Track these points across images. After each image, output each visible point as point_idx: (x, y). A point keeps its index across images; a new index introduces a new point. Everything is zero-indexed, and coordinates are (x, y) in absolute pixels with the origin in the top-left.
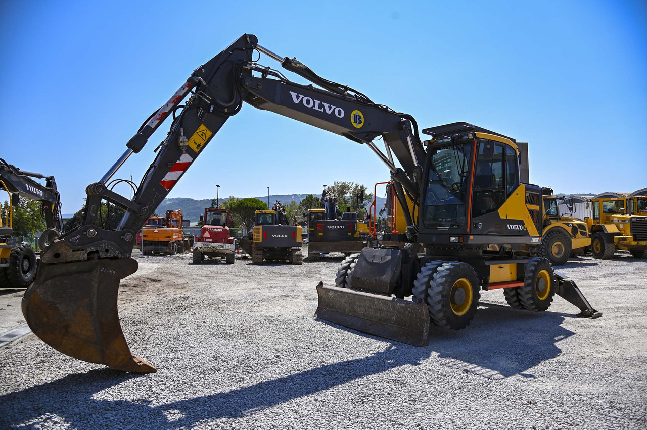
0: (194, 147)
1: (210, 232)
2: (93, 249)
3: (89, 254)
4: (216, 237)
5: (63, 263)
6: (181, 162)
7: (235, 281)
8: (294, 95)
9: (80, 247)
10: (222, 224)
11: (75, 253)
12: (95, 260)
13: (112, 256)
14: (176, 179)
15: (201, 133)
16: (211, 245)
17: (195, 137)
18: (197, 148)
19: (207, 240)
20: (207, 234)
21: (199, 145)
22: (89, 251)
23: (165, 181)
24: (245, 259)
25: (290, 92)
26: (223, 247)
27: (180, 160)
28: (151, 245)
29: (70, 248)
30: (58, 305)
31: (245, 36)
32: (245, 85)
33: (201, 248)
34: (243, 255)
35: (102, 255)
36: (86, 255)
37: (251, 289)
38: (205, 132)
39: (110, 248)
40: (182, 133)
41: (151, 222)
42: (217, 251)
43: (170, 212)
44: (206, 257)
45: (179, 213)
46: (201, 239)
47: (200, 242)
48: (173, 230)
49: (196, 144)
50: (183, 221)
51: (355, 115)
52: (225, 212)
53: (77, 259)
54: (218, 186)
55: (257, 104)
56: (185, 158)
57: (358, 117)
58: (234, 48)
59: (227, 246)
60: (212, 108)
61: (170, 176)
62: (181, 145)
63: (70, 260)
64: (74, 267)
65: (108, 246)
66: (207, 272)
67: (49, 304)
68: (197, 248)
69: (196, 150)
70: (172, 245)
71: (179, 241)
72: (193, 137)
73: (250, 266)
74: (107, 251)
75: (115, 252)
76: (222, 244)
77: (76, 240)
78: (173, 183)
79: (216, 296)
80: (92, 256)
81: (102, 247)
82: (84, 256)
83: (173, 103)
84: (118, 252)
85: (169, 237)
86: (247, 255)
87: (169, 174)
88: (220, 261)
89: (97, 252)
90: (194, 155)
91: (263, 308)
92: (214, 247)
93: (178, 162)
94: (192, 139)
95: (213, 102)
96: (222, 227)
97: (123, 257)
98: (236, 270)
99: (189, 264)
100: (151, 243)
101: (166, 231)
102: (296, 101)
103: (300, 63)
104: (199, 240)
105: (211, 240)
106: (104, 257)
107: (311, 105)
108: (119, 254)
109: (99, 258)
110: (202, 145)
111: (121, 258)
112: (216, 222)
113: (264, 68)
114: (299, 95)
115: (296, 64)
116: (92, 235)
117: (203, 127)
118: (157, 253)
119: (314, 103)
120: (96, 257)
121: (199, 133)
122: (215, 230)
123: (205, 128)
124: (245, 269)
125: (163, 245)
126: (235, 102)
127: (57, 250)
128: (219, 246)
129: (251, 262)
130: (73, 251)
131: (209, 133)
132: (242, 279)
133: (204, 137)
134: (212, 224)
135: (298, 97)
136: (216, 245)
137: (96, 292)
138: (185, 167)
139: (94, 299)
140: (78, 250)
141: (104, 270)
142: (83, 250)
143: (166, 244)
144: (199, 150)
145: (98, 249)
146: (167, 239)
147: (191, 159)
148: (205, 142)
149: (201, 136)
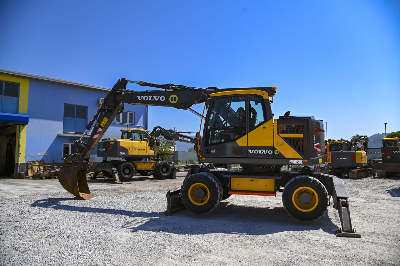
23: (93, 138)
25: (137, 96)
40: (97, 122)
51: (172, 97)
57: (174, 98)
60: (106, 111)
62: (96, 126)
65: (76, 159)
78: (96, 139)
82: (71, 162)
84: (79, 161)
93: (97, 131)
95: (107, 108)
109: (75, 163)
127: (66, 160)
130: (69, 160)
139: (72, 174)
141: (74, 166)
147: (101, 130)
148: (106, 123)
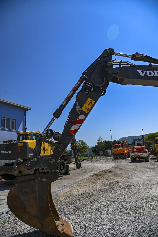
0: (85, 110)
1: (136, 149)
2: (36, 168)
3: (35, 171)
4: (139, 151)
5: (23, 176)
6: (79, 119)
7: (144, 171)
8: (140, 72)
9: (30, 167)
10: (141, 145)
11: (28, 170)
12: (38, 174)
13: (45, 171)
14: (77, 129)
15: (89, 102)
16: (137, 154)
17: (86, 105)
18: (87, 111)
19: (135, 152)
20: (135, 150)
21: (88, 109)
22: (34, 169)
23: (71, 130)
24: (154, 159)
25: (137, 71)
26: (143, 155)
27: (78, 118)
28: (117, 155)
29: (26, 168)
30: (20, 197)
31: (106, 50)
32: (110, 73)
33: (133, 156)
34: (154, 157)
35: (41, 171)
36: (33, 171)
37: (150, 177)
38: (91, 102)
39: (44, 167)
40: (77, 104)
41: (117, 147)
42: (140, 157)
43: (123, 142)
44: (137, 159)
45: (127, 142)
46: (133, 152)
47: (133, 153)
48: (125, 149)
49: (87, 109)
50: (129, 145)
52: (142, 140)
53: (29, 174)
54: (143, 130)
55: (121, 82)
56: (81, 117)
58: (101, 57)
59: (144, 154)
60: (92, 89)
61: (74, 127)
62: (77, 110)
63: (26, 174)
64: (28, 178)
65: (43, 166)
66: (135, 167)
67: (17, 196)
68: (132, 156)
69: (87, 112)
70: (125, 155)
71: (128, 153)
72: (84, 105)
73: (155, 163)
74: (43, 169)
75: (47, 169)
76: (142, 154)
77: (29, 164)
78: (76, 131)
79: (132, 181)
80: (36, 172)
81: (40, 167)
83: (73, 91)
84: (48, 169)
85: (123, 152)
86: (155, 157)
87: (74, 126)
88: (143, 160)
89: (38, 169)
90: (86, 115)
91: (153, 189)
92: (139, 155)
93: (78, 119)
94: (84, 107)
95: (93, 85)
96: (141, 146)
97: (51, 172)
98: (148, 165)
99: (129, 163)
100: (117, 154)
101: (122, 150)
102: (142, 74)
103: (141, 54)
104: (132, 153)
105: (137, 152)
106: (42, 172)
107: (153, 74)
108: (49, 170)
109: (40, 173)
110: (90, 109)
111: (50, 172)
112: (139, 144)
113: (119, 62)
114: (144, 71)
115: (139, 56)
116: (34, 161)
117: (89, 99)
118: (120, 158)
119: (154, 73)
120: (38, 172)
121: (88, 103)
122: (138, 148)
123: (90, 99)
124: (152, 164)
125: (122, 155)
126: (105, 83)
127: (20, 169)
128: (141, 155)
129: (156, 160)
130: (27, 169)
131: (93, 102)
132: (149, 170)
133: (90, 105)
134: (137, 146)
135: (143, 72)
136: (139, 154)
137: (37, 191)
138: (82, 121)
139: (37, 194)
140: (30, 169)
141: (40, 179)
142: (32, 169)
143: (123, 154)
144: (88, 111)
145: (39, 168)
146: (123, 153)
147: (84, 117)
148: (91, 107)
149: (89, 104)
